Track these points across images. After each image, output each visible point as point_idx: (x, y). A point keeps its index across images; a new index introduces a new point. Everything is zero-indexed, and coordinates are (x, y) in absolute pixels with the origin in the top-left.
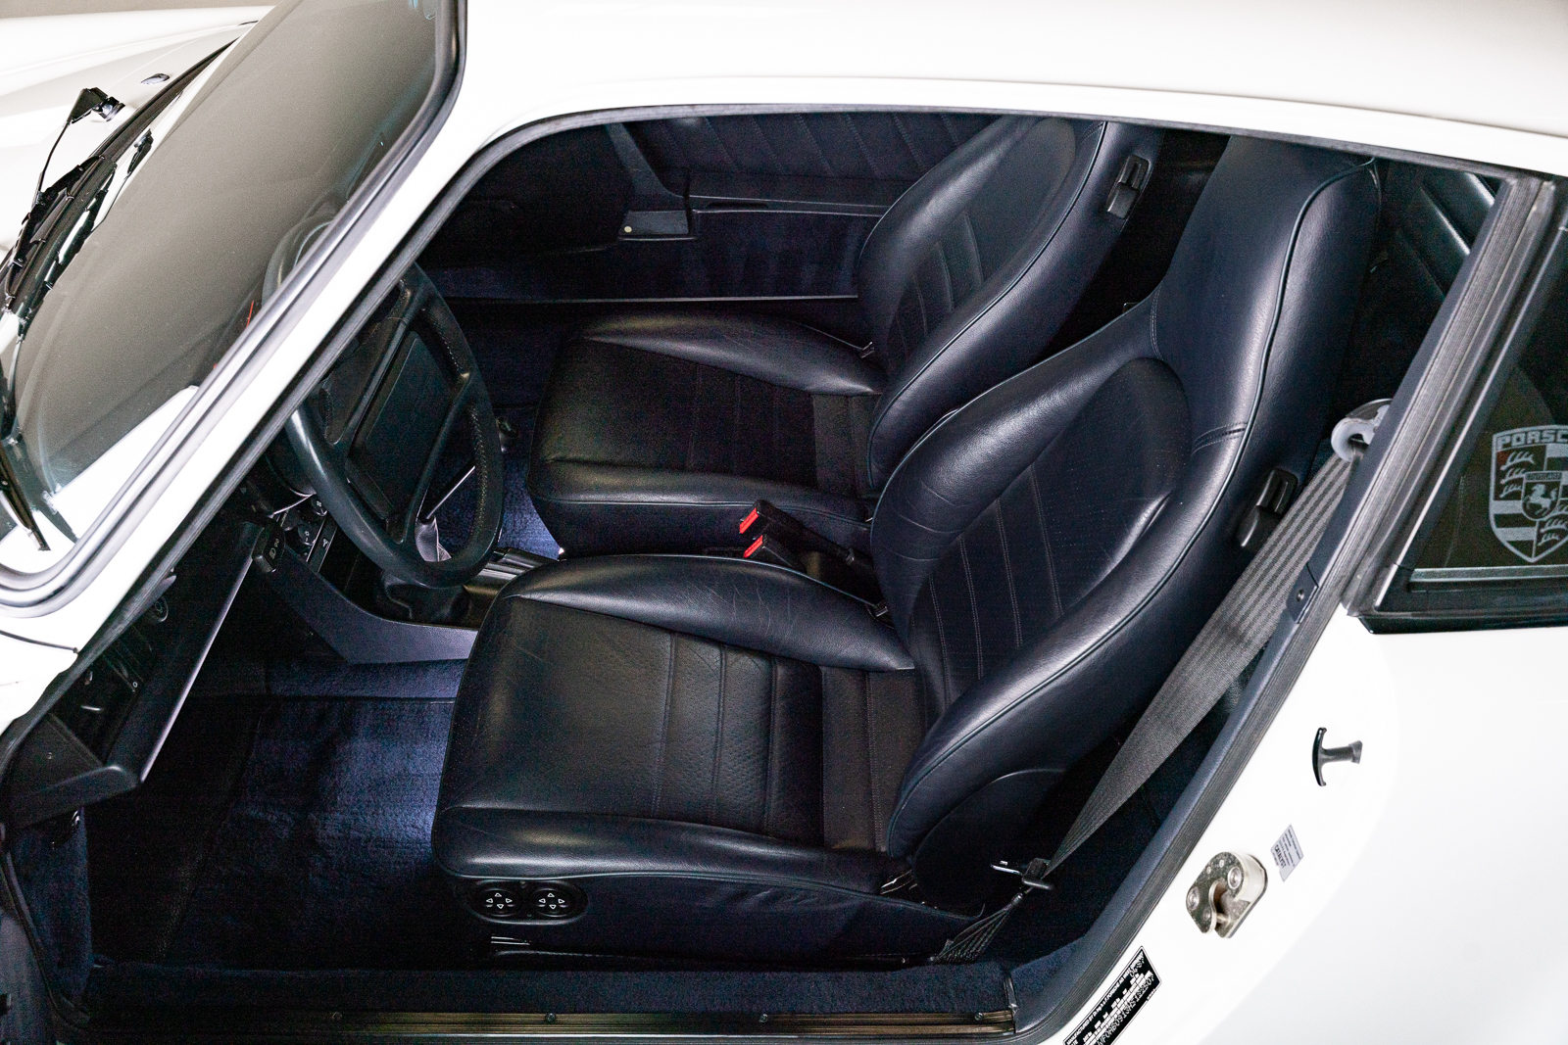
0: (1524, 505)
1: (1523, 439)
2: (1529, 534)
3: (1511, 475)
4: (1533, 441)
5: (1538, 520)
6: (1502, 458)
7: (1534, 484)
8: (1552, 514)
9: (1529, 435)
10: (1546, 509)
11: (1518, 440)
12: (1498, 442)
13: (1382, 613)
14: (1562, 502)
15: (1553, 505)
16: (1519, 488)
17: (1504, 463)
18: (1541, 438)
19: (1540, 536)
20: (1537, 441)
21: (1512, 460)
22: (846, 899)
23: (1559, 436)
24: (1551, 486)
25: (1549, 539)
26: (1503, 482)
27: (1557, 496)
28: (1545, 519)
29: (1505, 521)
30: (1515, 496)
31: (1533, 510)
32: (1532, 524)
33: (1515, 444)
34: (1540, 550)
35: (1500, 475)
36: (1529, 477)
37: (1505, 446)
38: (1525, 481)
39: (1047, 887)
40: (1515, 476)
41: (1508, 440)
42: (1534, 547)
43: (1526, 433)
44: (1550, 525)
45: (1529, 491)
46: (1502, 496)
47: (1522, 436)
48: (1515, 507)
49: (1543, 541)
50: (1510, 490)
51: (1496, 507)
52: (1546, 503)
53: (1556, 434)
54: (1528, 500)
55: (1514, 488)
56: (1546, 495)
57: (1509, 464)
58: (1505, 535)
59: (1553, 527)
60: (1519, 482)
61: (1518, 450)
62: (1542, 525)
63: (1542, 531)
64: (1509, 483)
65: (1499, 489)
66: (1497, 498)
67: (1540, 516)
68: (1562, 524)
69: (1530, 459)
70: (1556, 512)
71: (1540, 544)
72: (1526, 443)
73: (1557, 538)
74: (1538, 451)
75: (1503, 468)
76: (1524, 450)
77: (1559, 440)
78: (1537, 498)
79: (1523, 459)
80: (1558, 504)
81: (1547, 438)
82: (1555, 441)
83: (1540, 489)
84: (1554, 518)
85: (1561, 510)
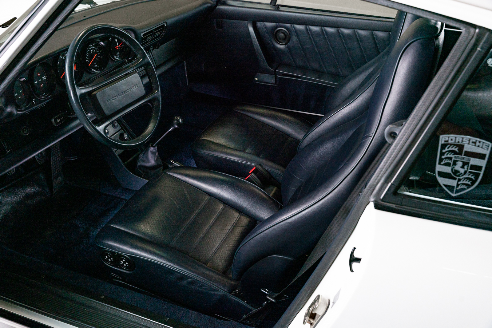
0: (452, 170)
1: (454, 141)
2: (453, 183)
3: (447, 155)
4: (459, 142)
5: (458, 178)
6: (444, 146)
7: (457, 161)
8: (464, 176)
9: (457, 139)
10: (461, 174)
11: (452, 140)
12: (443, 138)
13: (383, 203)
14: (470, 172)
15: (465, 172)
16: (450, 162)
17: (444, 149)
18: (462, 141)
19: (458, 185)
20: (460, 142)
21: (448, 148)
22: (217, 291)
23: (471, 142)
24: (465, 164)
25: (462, 187)
26: (443, 157)
27: (468, 169)
28: (461, 178)
29: (443, 175)
30: (448, 164)
31: (456, 172)
32: (455, 179)
33: (450, 142)
34: (457, 191)
35: (442, 154)
36: (455, 157)
37: (445, 141)
38: (453, 159)
39: (274, 301)
40: (449, 156)
41: (447, 139)
42: (455, 190)
43: (456, 137)
44: (463, 181)
45: (455, 163)
46: (442, 163)
47: (454, 139)
48: (448, 170)
49: (459, 187)
50: (446, 162)
51: (439, 168)
52: (462, 171)
53: (469, 140)
54: (454, 167)
55: (449, 161)
56: (463, 167)
57: (446, 149)
58: (442, 181)
59: (464, 182)
60: (450, 158)
61: (451, 144)
62: (459, 180)
63: (459, 183)
64: (446, 158)
65: (441, 160)
66: (440, 164)
67: (459, 176)
68: (469, 181)
69: (456, 150)
70: (466, 176)
71: (458, 189)
72: (455, 142)
73: (466, 187)
74: (461, 147)
75: (444, 151)
76: (454, 145)
77: (471, 143)
78: (458, 167)
79: (453, 149)
80: (468, 172)
81: (465, 141)
82: (469, 144)
83: (460, 164)
84: (465, 178)
85: (469, 175)
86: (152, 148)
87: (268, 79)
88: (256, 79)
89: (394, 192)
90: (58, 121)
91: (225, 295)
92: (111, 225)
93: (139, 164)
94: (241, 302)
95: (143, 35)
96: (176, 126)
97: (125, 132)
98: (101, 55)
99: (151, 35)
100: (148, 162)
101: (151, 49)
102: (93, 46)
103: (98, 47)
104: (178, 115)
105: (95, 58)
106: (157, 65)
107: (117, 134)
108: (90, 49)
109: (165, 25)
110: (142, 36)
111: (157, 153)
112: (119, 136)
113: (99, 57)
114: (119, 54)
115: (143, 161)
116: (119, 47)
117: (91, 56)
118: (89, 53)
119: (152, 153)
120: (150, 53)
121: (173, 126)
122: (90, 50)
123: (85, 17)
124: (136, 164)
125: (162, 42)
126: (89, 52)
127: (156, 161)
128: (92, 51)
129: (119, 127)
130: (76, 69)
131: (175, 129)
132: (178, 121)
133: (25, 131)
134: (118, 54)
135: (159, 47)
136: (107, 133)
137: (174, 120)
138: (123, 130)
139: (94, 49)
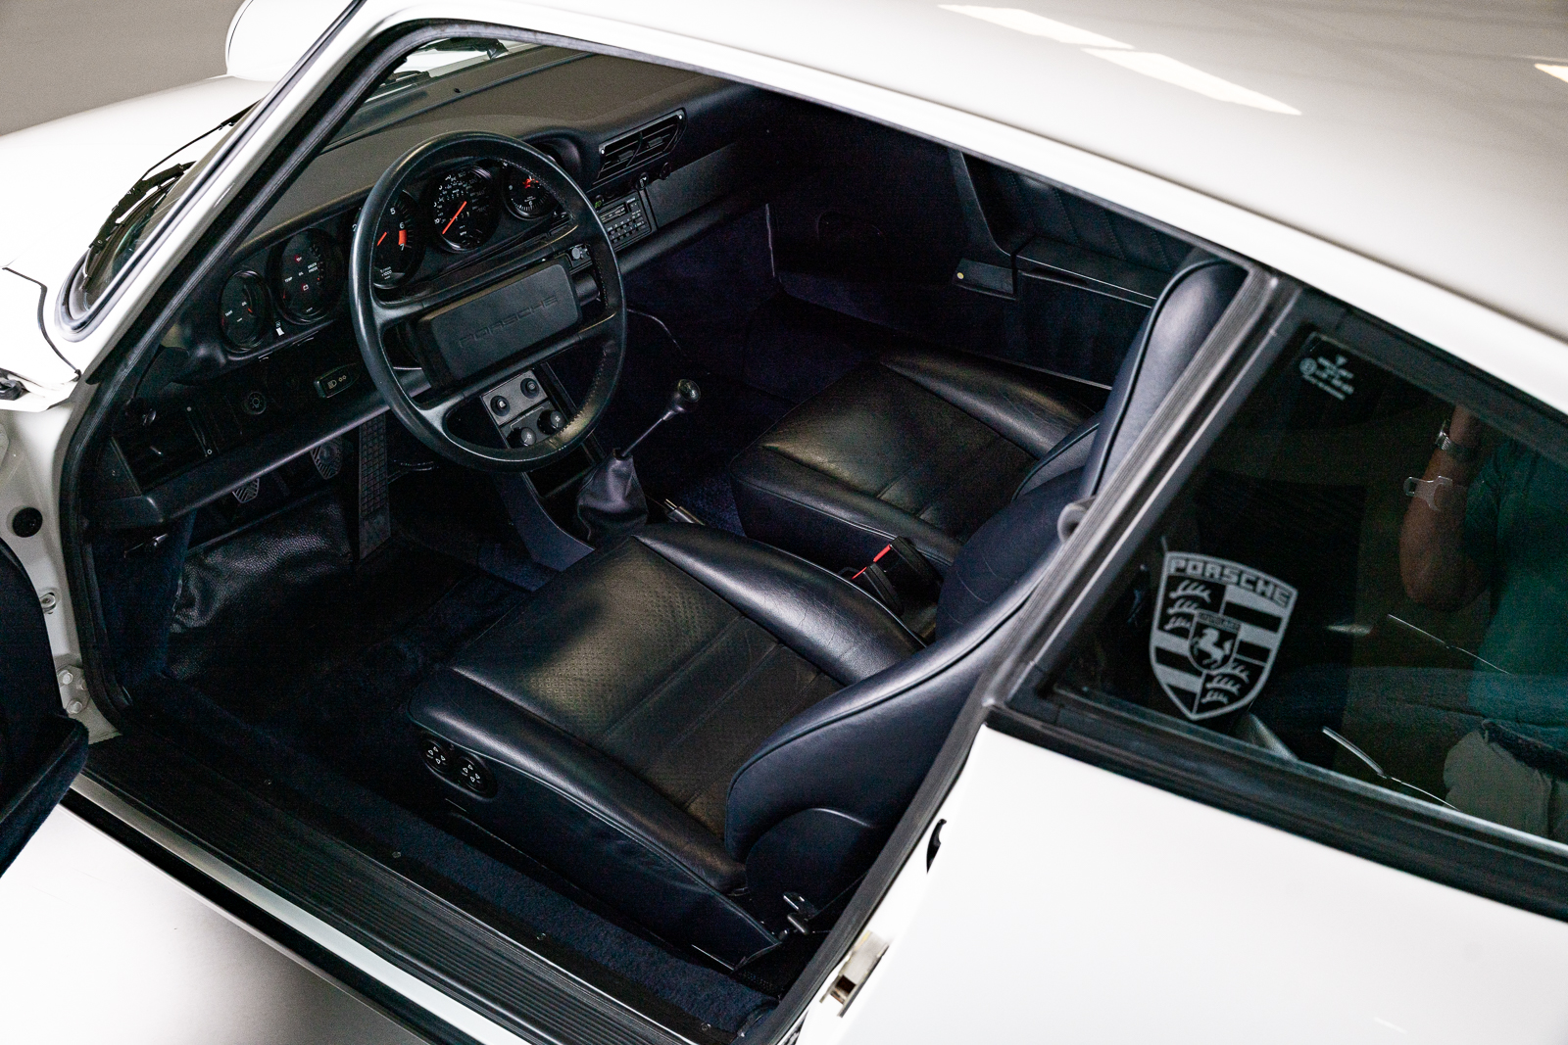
0: (1192, 647)
1: (1199, 571)
2: (1194, 684)
3: (1181, 606)
4: (1212, 576)
5: (1205, 672)
6: (1173, 582)
7: (1206, 627)
8: (1222, 670)
9: (1209, 566)
10: (1215, 662)
11: (1195, 568)
12: (1172, 562)
14: (1236, 660)
15: (1226, 659)
16: (1188, 625)
17: (1175, 589)
18: (1222, 575)
19: (1205, 691)
20: (1217, 576)
21: (1185, 589)
22: (692, 883)
23: (1244, 578)
24: (1225, 636)
25: (1215, 698)
26: (1171, 611)
27: (1232, 650)
28: (1214, 673)
29: (1168, 658)
30: (1181, 633)
31: (1202, 656)
32: (1198, 674)
33: (1190, 571)
34: (1203, 708)
35: (1169, 603)
36: (1201, 615)
37: (1178, 570)
38: (1196, 619)
39: (803, 931)
40: (1185, 609)
41: (1182, 564)
42: (1196, 703)
43: (1205, 563)
44: (1219, 681)
45: (1200, 631)
46: (1168, 627)
47: (1200, 566)
48: (1181, 646)
49: (1208, 698)
50: (1177, 624)
51: (1159, 639)
52: (1217, 654)
53: (1240, 576)
54: (1197, 643)
55: (1181, 623)
56: (1219, 644)
57: (1180, 592)
58: (1166, 675)
59: (1222, 685)
60: (1188, 617)
61: (1192, 580)
62: (1209, 678)
63: (1209, 686)
64: (1178, 615)
65: (1165, 618)
66: (1161, 627)
67: (1208, 667)
68: (1233, 685)
69: (1205, 595)
70: (1227, 669)
71: (1204, 701)
72: (1203, 574)
73: (1225, 700)
74: (1217, 589)
75: (1173, 595)
76: (1201, 582)
77: (1243, 583)
78: (1208, 643)
79: (1197, 592)
80: (1232, 659)
81: (1228, 577)
82: (1238, 584)
83: (1212, 635)
84: (1224, 676)
85: (1234, 668)
86: (618, 462)
87: (995, 280)
88: (960, 276)
89: (1045, 686)
90: (331, 385)
91: (709, 896)
92: (456, 670)
93: (581, 503)
94: (750, 921)
95: (607, 149)
96: (680, 409)
97: (557, 410)
98: (481, 201)
99: (633, 148)
100: (607, 499)
101: (641, 181)
102: (458, 179)
103: (472, 182)
104: (688, 378)
105: (464, 211)
106: (662, 224)
107: (532, 412)
108: (449, 187)
109: (681, 117)
110: (603, 152)
111: (634, 474)
112: (537, 418)
113: (474, 208)
114: (533, 201)
115: (592, 494)
116: (531, 183)
117: (450, 208)
118: (445, 199)
119: (619, 475)
120: (642, 192)
121: (671, 408)
122: (450, 191)
123: (457, 91)
124: (574, 502)
125: (679, 160)
126: (445, 196)
127: (627, 498)
128: (455, 194)
129: (541, 396)
130: (407, 243)
131: (677, 417)
132: (686, 395)
133: (256, 402)
134: (530, 200)
135: (668, 174)
136: (504, 408)
137: (674, 389)
138: (554, 404)
139: (461, 188)
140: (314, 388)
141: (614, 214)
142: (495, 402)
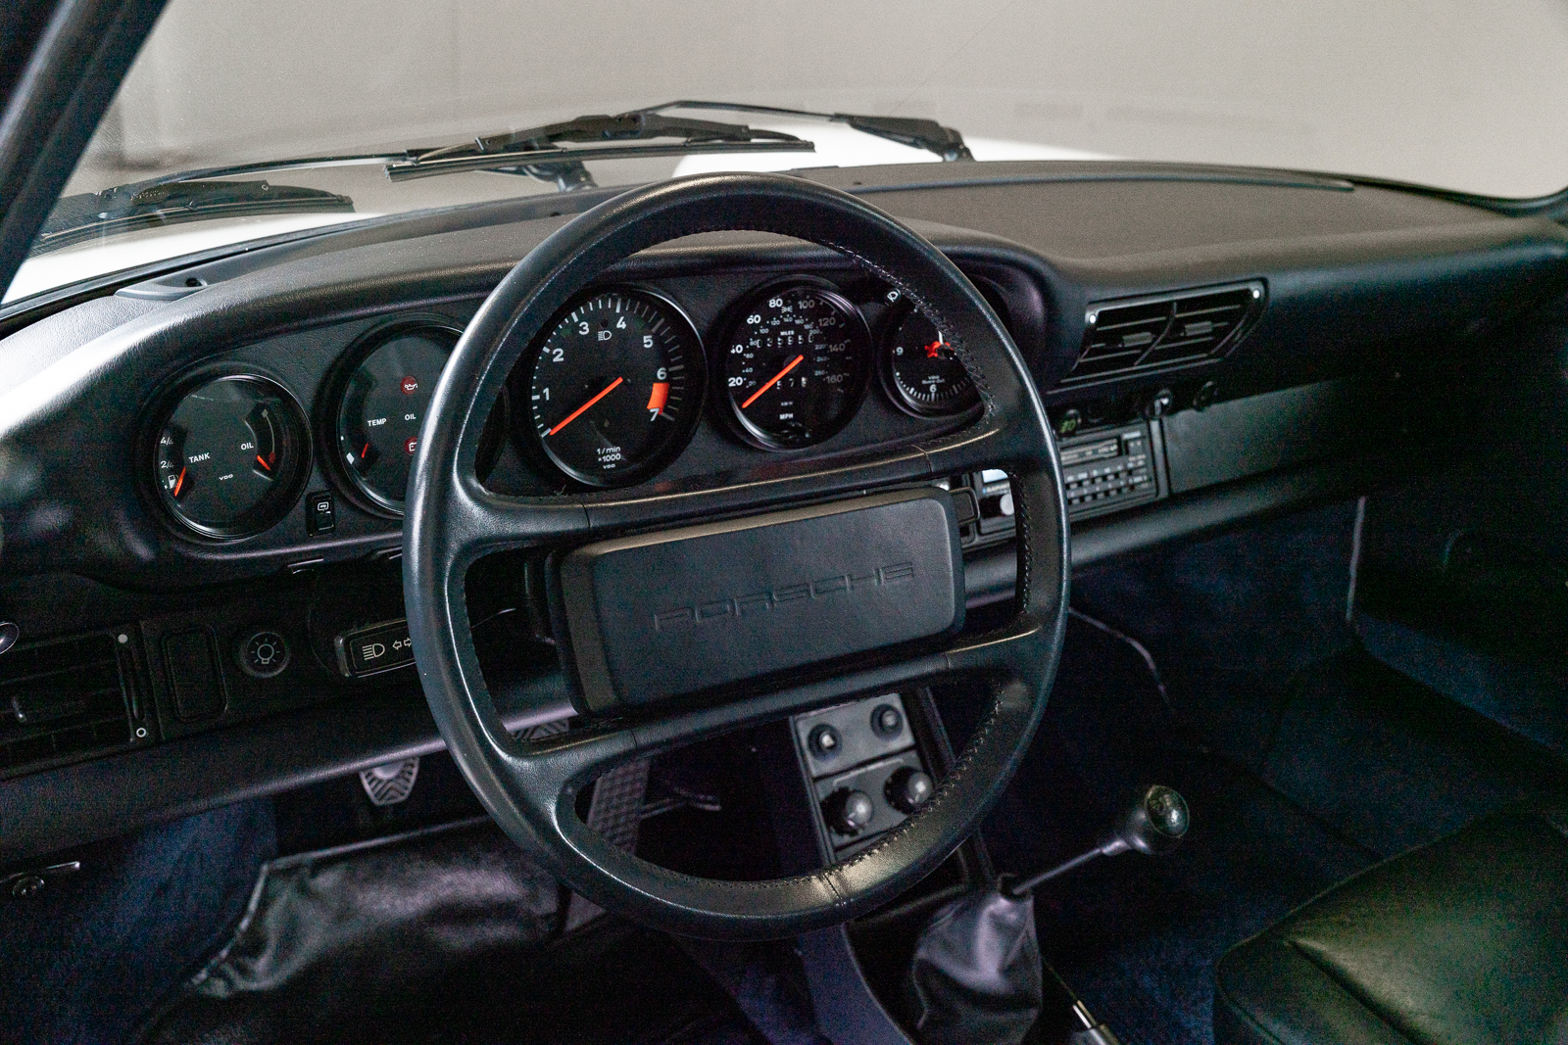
86: (1005, 902)
90: (370, 652)
93: (922, 954)
95: (1103, 318)
96: (1141, 844)
97: (926, 771)
98: (835, 363)
99: (1155, 329)
100: (969, 960)
101: (1157, 404)
102: (797, 312)
103: (825, 322)
104: (1172, 782)
105: (796, 374)
106: (1177, 488)
107: (880, 764)
108: (775, 322)
109: (1256, 294)
110: (1093, 320)
111: (1031, 927)
112: (887, 776)
113: (818, 373)
114: (938, 385)
115: (948, 947)
116: (941, 350)
117: (769, 361)
118: (764, 343)
119: (999, 924)
120: (1155, 425)
121: (1123, 833)
122: (775, 332)
124: (912, 949)
125: (1234, 382)
126: (763, 337)
127: (1007, 971)
128: (785, 338)
129: (906, 739)
130: (665, 409)
131: (1132, 853)
132: (1158, 818)
133: (265, 653)
134: (933, 382)
135: (1208, 403)
136: (831, 748)
137: (1133, 800)
138: (921, 755)
139: (799, 330)
140: (333, 649)
141: (1095, 452)
142: (815, 736)
